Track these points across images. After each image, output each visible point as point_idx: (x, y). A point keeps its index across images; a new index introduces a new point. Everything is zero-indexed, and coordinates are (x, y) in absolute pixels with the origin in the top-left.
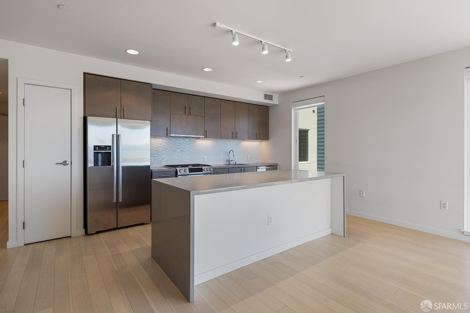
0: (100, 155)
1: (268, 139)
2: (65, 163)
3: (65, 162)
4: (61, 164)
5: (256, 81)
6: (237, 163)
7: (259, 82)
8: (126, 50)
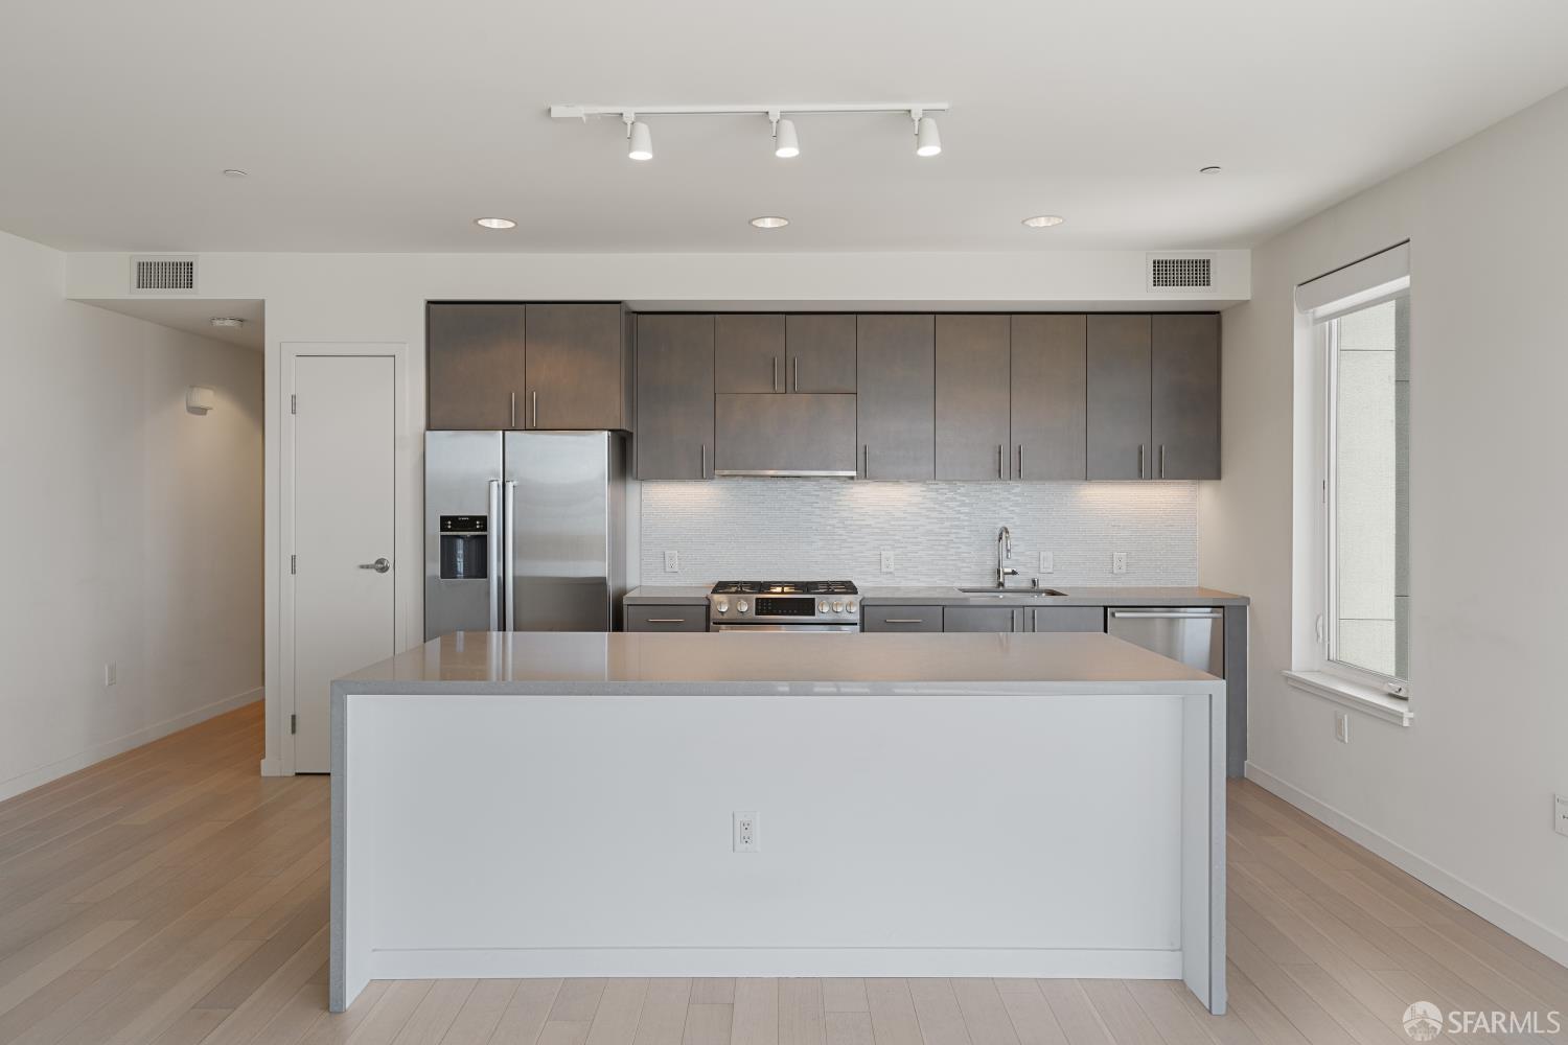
0: (460, 543)
1: (1217, 475)
2: (381, 566)
3: (380, 561)
4: (368, 567)
5: (1023, 222)
6: (1042, 585)
7: (1042, 222)
8: (476, 221)
